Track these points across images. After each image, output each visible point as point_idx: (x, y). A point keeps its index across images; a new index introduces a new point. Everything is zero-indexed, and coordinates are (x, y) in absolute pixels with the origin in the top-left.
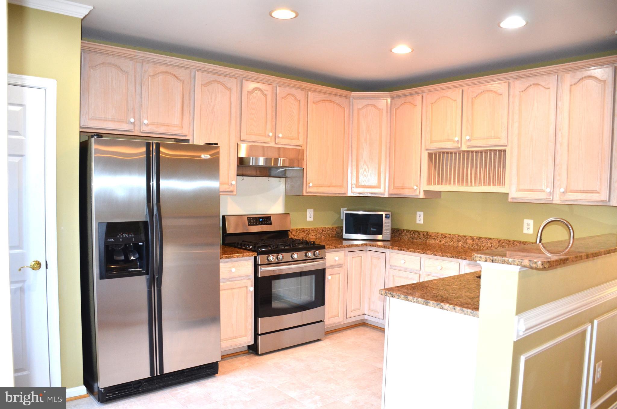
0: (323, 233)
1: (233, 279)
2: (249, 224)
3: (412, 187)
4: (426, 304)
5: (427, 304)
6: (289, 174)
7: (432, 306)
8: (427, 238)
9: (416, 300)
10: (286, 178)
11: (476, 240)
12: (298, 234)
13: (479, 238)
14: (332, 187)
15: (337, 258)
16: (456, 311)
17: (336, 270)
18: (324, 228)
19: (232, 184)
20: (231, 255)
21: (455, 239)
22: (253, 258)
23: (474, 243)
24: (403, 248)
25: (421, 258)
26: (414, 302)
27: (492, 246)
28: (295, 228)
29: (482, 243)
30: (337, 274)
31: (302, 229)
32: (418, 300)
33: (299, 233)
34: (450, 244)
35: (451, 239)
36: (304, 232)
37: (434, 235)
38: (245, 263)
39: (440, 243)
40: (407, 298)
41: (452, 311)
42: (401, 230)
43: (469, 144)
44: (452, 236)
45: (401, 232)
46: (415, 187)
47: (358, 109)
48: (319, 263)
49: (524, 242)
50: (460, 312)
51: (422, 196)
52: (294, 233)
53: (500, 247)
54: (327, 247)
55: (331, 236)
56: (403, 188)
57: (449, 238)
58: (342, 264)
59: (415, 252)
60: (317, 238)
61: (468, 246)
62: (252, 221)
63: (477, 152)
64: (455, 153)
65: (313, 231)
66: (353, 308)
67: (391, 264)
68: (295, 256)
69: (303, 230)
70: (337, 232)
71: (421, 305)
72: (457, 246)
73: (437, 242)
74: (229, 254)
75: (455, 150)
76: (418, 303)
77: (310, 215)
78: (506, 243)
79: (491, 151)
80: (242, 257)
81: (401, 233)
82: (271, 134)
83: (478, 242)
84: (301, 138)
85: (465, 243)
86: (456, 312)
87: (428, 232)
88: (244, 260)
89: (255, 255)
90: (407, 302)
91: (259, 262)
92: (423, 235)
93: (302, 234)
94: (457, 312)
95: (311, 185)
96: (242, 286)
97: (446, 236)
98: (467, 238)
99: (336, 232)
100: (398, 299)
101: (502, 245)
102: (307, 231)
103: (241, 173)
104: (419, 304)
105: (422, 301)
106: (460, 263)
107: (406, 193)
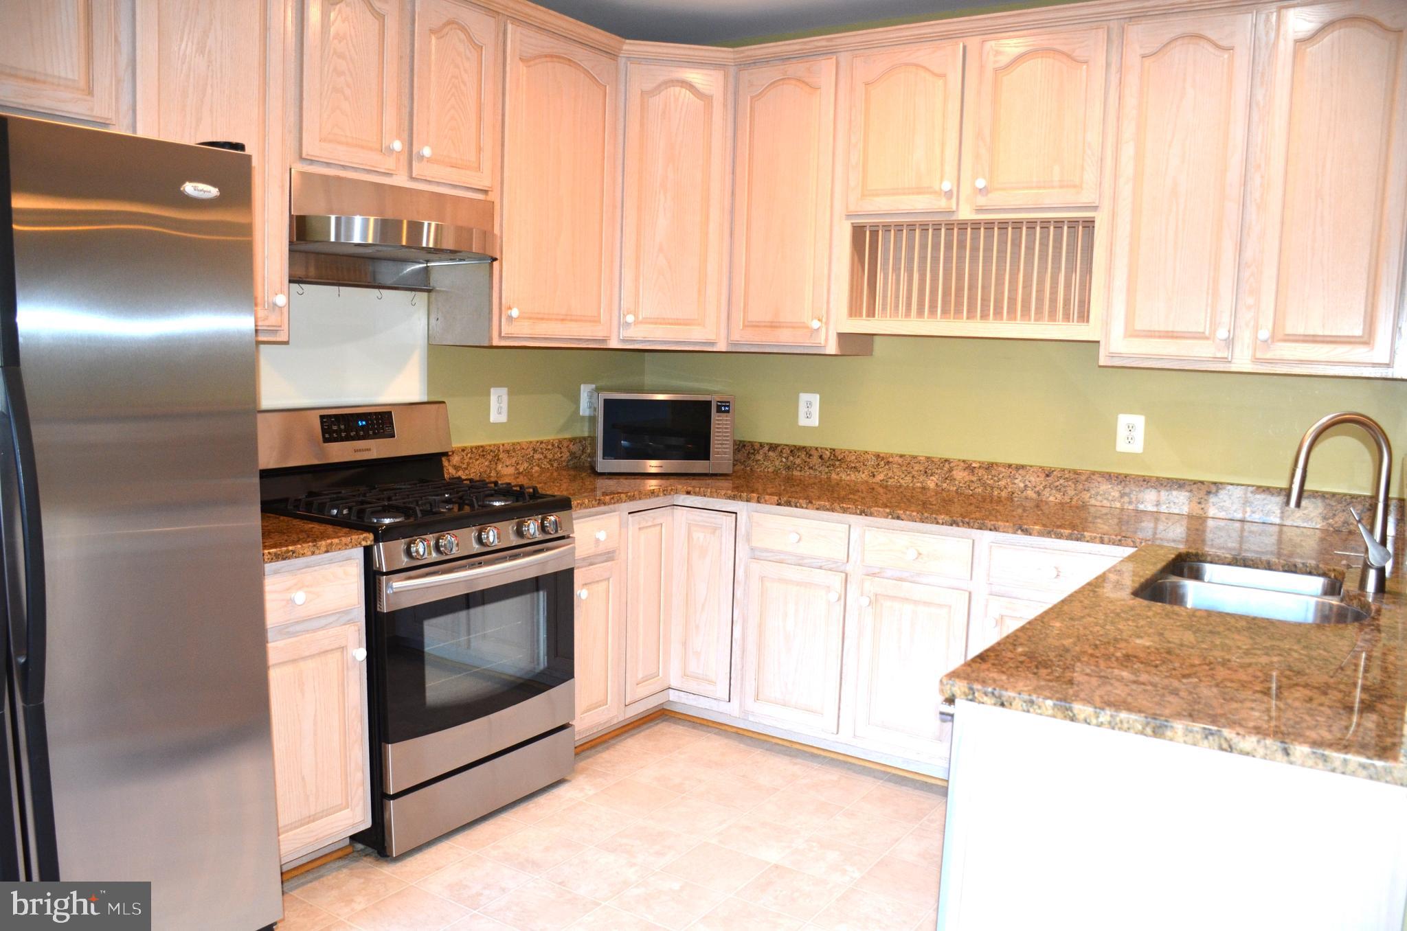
0: (536, 456)
1: (298, 628)
2: (327, 436)
3: (804, 323)
4: (1154, 732)
5: (1158, 732)
6: (436, 280)
7: (1181, 740)
8: (833, 466)
9: (1108, 718)
10: (429, 291)
11: (980, 471)
12: (468, 464)
13: (990, 466)
14: (571, 320)
15: (602, 536)
16: (1292, 758)
17: (598, 570)
18: (538, 442)
19: (275, 304)
20: (290, 548)
21: (916, 468)
22: (359, 553)
23: (974, 479)
24: (793, 500)
25: (850, 526)
26: (1100, 725)
27: (1026, 486)
28: (459, 445)
29: (996, 478)
30: (601, 581)
31: (477, 448)
32: (1118, 719)
33: (471, 461)
34: (901, 481)
35: (904, 468)
36: (484, 455)
37: (854, 457)
38: (336, 569)
39: (871, 480)
40: (1070, 709)
41: (1273, 760)
42: (752, 446)
43: (982, 201)
44: (908, 462)
45: (752, 451)
46: (815, 324)
47: (642, 92)
48: (560, 552)
49: (1120, 474)
50: (1310, 762)
51: (832, 348)
52: (456, 459)
53: (1049, 489)
54: (576, 502)
55: (555, 465)
56: (774, 326)
57: (899, 464)
58: (614, 552)
59: (833, 510)
60: (519, 473)
61: (955, 488)
62: (335, 428)
63: (1003, 225)
64: (937, 228)
65: (508, 452)
66: (640, 676)
67: (754, 544)
68: (491, 536)
69: (481, 451)
70: (572, 454)
71: (1131, 736)
72: (923, 488)
73: (863, 476)
74: (281, 545)
75: (937, 218)
76: (1120, 729)
77: (498, 406)
78: (1067, 480)
79: (1045, 224)
80: (327, 552)
81: (752, 453)
82: (397, 145)
83: (986, 477)
84: (487, 165)
85: (946, 479)
86: (1291, 763)
87: (834, 450)
88: (331, 562)
89: (369, 543)
90: (1068, 723)
91: (380, 564)
92: (821, 457)
93: (478, 462)
94: (1300, 762)
95: (515, 313)
96: (329, 648)
97: (891, 460)
98: (952, 465)
99: (568, 454)
100: (1028, 711)
101: (1058, 483)
102: (491, 454)
103: (300, 272)
104: (1122, 733)
105: (1136, 720)
106: (973, 540)
107: (786, 339)
